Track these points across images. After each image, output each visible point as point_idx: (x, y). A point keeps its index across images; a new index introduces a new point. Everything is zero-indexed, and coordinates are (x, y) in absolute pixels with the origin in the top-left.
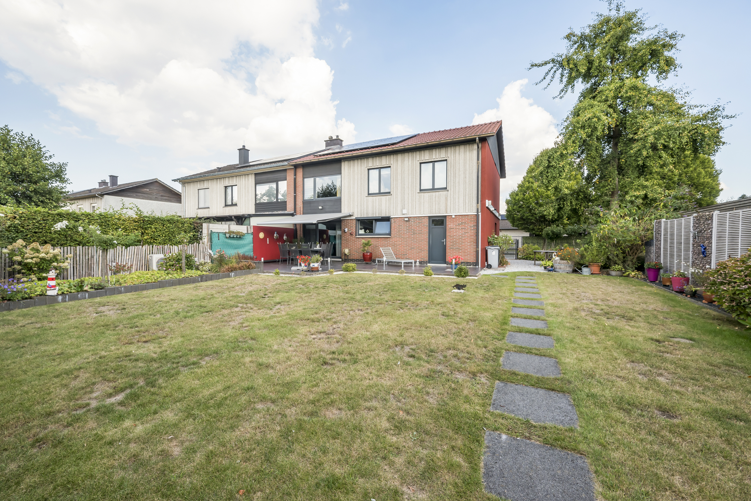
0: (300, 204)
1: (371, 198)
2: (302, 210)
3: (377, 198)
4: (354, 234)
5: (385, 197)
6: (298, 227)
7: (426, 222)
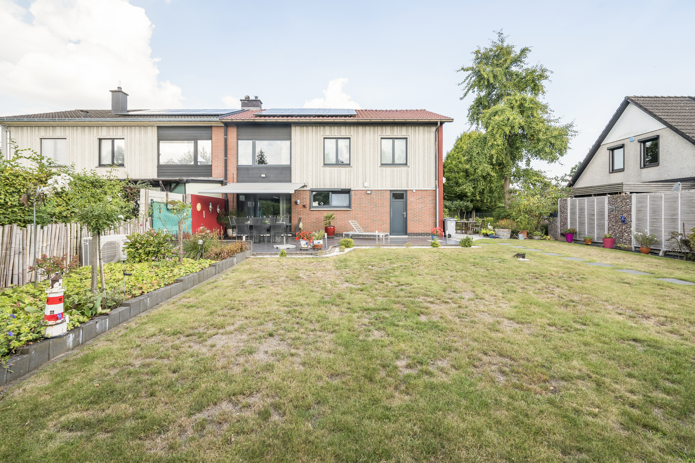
0: (232, 171)
1: (328, 169)
2: (235, 176)
3: (336, 169)
4: (308, 206)
5: (345, 168)
6: (229, 196)
7: (388, 196)
